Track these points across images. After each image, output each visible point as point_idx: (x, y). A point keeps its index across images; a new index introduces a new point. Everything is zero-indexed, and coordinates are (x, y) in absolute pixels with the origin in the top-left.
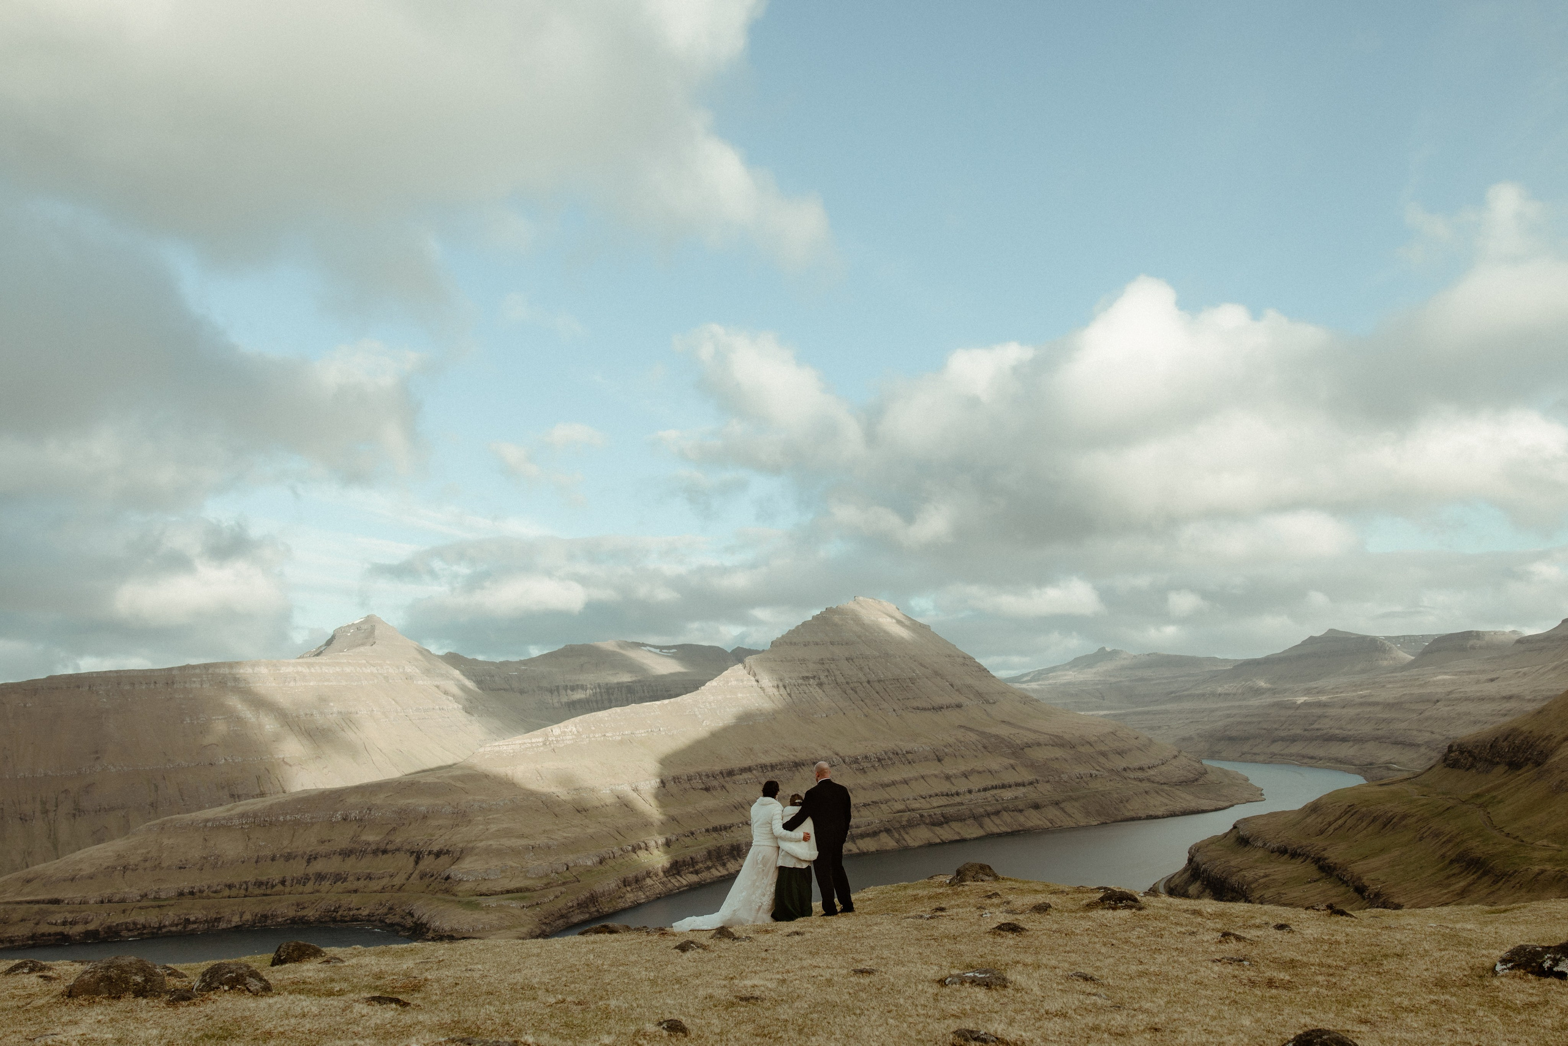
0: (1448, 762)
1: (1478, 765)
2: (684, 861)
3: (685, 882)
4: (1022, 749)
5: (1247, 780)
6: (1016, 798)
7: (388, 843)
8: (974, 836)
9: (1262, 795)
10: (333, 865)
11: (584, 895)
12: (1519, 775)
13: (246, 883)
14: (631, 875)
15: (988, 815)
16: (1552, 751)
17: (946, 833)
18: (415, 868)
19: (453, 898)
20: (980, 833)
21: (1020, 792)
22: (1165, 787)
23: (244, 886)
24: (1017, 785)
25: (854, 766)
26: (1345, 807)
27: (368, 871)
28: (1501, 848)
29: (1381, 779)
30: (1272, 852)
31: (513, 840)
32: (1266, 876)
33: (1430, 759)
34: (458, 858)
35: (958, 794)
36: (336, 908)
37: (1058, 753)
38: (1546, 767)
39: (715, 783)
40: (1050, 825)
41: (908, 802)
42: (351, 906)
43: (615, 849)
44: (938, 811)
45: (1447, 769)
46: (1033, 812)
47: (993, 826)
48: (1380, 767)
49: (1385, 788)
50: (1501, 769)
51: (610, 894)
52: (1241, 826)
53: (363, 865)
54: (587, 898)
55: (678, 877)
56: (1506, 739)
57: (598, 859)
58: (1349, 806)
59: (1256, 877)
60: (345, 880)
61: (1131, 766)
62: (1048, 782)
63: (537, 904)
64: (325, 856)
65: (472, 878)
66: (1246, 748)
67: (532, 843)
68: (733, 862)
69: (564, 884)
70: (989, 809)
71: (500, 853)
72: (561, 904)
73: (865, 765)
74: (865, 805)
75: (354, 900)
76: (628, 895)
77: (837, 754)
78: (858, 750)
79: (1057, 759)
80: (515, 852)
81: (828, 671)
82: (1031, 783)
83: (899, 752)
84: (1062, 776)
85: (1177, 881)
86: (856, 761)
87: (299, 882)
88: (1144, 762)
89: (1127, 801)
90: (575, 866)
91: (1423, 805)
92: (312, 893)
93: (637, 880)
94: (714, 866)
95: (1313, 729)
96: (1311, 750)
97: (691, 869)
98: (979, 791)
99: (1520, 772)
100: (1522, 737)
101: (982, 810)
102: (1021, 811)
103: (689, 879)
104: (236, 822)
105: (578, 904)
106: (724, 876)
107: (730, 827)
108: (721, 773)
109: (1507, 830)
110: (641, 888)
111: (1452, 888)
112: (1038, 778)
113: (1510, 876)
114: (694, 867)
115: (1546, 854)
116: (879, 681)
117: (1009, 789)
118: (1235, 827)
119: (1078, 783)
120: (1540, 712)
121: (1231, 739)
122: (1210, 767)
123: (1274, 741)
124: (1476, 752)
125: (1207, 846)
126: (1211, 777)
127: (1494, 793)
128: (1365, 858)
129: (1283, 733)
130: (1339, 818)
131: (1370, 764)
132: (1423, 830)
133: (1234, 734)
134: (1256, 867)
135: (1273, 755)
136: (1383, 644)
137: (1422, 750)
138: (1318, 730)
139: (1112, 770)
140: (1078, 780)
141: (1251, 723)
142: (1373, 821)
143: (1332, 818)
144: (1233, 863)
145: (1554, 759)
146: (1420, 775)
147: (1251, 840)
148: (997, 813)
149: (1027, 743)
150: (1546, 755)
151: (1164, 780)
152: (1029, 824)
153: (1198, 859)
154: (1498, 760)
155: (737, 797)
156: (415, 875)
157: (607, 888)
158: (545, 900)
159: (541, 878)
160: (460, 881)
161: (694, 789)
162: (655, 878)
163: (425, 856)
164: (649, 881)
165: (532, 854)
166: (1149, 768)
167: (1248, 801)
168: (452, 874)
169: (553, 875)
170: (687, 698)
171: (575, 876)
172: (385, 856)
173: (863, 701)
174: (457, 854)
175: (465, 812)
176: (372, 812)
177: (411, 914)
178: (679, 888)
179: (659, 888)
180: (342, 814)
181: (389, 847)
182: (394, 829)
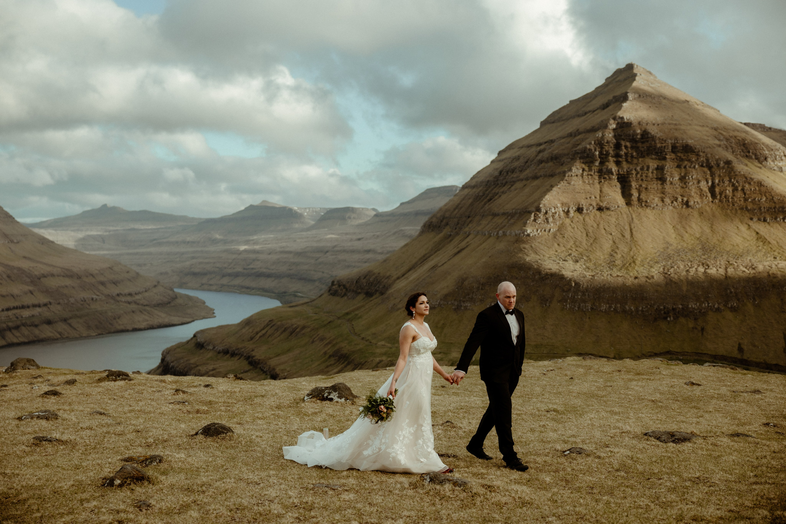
0: (331, 292)
1: (349, 294)
4: (39, 279)
5: (204, 302)
6: (33, 316)
9: (214, 313)
12: (371, 301)
15: (10, 329)
16: (390, 286)
21: (37, 311)
22: (147, 308)
24: (34, 306)
26: (266, 322)
28: (358, 347)
29: (291, 303)
30: (219, 353)
33: (321, 290)
37: (68, 282)
38: (386, 296)
40: (59, 336)
45: (331, 296)
46: (46, 326)
47: (12, 337)
48: (290, 295)
49: (293, 309)
50: (361, 296)
52: (199, 335)
56: (365, 278)
58: (270, 321)
59: (208, 370)
61: (122, 292)
62: (59, 304)
66: (204, 280)
70: (10, 324)
79: (67, 286)
82: (45, 305)
84: (70, 299)
88: (133, 290)
89: (119, 318)
91: (315, 320)
95: (249, 269)
96: (247, 282)
99: (371, 299)
100: (374, 277)
101: (4, 326)
102: (36, 326)
109: (363, 336)
112: (51, 301)
113: (363, 365)
115: (383, 350)
117: (28, 309)
118: (195, 336)
119: (82, 305)
120: (385, 261)
121: (195, 274)
122: (179, 293)
123: (224, 276)
124: (348, 285)
125: (175, 349)
126: (180, 301)
127: (356, 312)
128: (278, 355)
129: (230, 271)
130: (263, 329)
131: (285, 292)
132: (315, 336)
133: (197, 270)
134: (208, 364)
135: (223, 285)
136: (296, 213)
137: (317, 284)
138: (252, 269)
139: (109, 295)
140: (82, 303)
141: (208, 263)
142: (284, 331)
143: (258, 329)
144: (192, 361)
145: (391, 291)
146: (314, 300)
147: (205, 344)
148: (17, 328)
149: (43, 274)
150: (386, 288)
151: (146, 303)
152: (43, 336)
153: (168, 358)
154: (360, 291)
166: (136, 294)
167: (204, 317)
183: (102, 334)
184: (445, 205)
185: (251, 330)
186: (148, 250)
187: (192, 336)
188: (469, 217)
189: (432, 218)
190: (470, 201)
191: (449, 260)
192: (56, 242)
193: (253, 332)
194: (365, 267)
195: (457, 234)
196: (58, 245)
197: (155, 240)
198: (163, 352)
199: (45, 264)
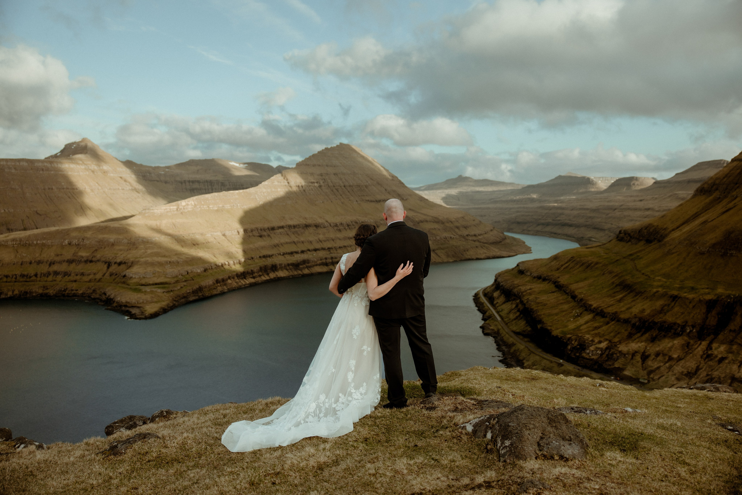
0: (619, 238)
1: (633, 240)
2: (248, 272)
3: (248, 282)
4: (418, 223)
5: (524, 243)
7: (92, 258)
9: (531, 250)
10: (64, 267)
11: (196, 287)
12: (650, 246)
13: (16, 275)
14: (220, 278)
16: (667, 235)
18: (107, 270)
19: (127, 286)
22: (486, 245)
23: (14, 277)
25: (336, 228)
26: (569, 258)
27: (82, 271)
28: (639, 280)
29: (587, 245)
30: (534, 278)
31: (160, 258)
32: (530, 289)
33: (610, 237)
34: (130, 266)
36: (64, 289)
37: (436, 226)
38: (663, 243)
39: (265, 233)
42: (73, 288)
43: (213, 265)
45: (618, 242)
48: (586, 240)
49: (588, 250)
50: (642, 243)
51: (209, 287)
52: (520, 265)
53: (80, 268)
54: (197, 289)
55: (245, 280)
56: (646, 229)
57: (203, 269)
58: (572, 257)
59: (526, 289)
60: (70, 275)
61: (470, 234)
63: (171, 291)
64: (59, 263)
65: (137, 277)
66: (525, 227)
67: (169, 260)
68: (273, 273)
69: (185, 281)
71: (152, 264)
72: (184, 291)
73: (341, 227)
74: (340, 247)
75: (74, 286)
76: (219, 288)
77: (327, 221)
78: (337, 220)
79: (435, 229)
80: (160, 264)
81: (324, 180)
83: (358, 222)
84: (437, 237)
85: (489, 290)
86: (336, 225)
87: (44, 275)
88: (477, 232)
89: (467, 251)
90: (192, 272)
91: (605, 258)
92: (52, 281)
93: (223, 280)
94: (263, 275)
95: (557, 220)
96: (555, 230)
97: (251, 276)
99: (650, 245)
100: (653, 228)
103: (249, 280)
104: (10, 243)
105: (193, 291)
106: (267, 280)
107: (272, 256)
108: (268, 228)
109: (643, 272)
110: (225, 285)
111: (615, 298)
114: (252, 275)
115: (660, 283)
116: (350, 186)
118: (518, 265)
119: (444, 241)
120: (663, 217)
121: (518, 223)
122: (508, 236)
123: (538, 225)
124: (632, 234)
125: (504, 274)
126: (508, 241)
127: (639, 254)
128: (577, 282)
129: (542, 221)
130: (567, 263)
131: (582, 238)
132: (605, 270)
133: (520, 220)
134: (526, 285)
135: (538, 231)
136: (593, 181)
137: (607, 232)
138: (559, 220)
139: (461, 235)
140: (444, 240)
141: (528, 215)
142: (582, 265)
143: (563, 263)
144: (516, 282)
145: (667, 239)
146: (605, 244)
147: (525, 271)
149: (421, 220)
150: (663, 237)
151: (485, 242)
153: (499, 280)
154: (641, 238)
155: (276, 241)
156: (107, 274)
157: (207, 284)
158: (176, 289)
159: (174, 278)
160: (131, 278)
161: (254, 236)
162: (232, 280)
163: (113, 265)
164: (229, 281)
165: (169, 265)
166: (479, 235)
167: (524, 253)
168: (127, 274)
169: (180, 276)
170: (252, 190)
171: (191, 277)
172: (91, 264)
173: (341, 195)
174: (130, 264)
175: (134, 243)
176: (85, 241)
177: (105, 294)
178: (244, 285)
179: (235, 285)
180: (68, 242)
181: (94, 259)
182: (96, 250)
183: (457, 261)
184: (716, 175)
185: (557, 263)
186: (487, 206)
187: (516, 265)
188: (736, 184)
189: (704, 184)
190: (738, 171)
191: (718, 217)
192: (429, 200)
193: (559, 264)
194: (647, 221)
195: (726, 197)
196: (431, 202)
197: (492, 199)
198: (496, 275)
199: (422, 214)
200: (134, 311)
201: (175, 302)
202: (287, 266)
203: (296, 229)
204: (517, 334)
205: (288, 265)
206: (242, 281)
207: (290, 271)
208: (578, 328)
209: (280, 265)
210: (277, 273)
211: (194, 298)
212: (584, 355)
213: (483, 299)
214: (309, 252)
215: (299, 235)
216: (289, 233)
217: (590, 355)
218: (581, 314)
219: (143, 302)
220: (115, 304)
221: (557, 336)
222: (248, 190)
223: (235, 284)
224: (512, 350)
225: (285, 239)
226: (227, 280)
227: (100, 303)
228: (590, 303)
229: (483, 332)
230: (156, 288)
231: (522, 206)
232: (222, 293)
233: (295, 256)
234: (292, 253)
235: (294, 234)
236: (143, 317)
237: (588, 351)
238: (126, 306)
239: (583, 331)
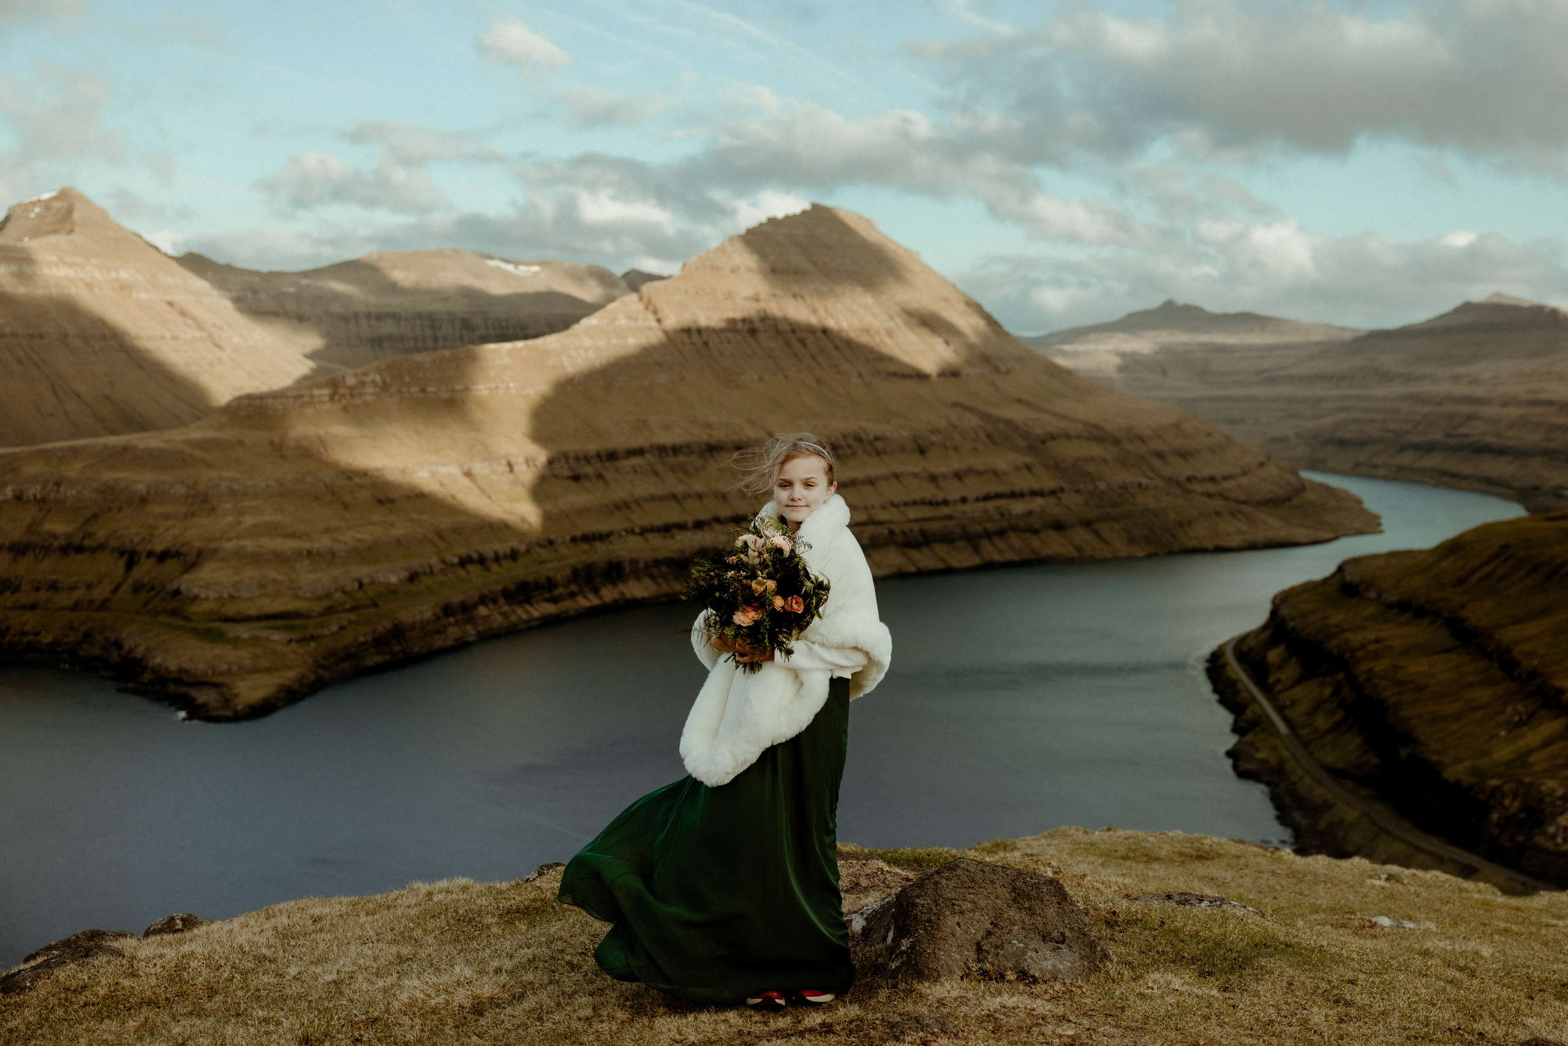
2: (536, 583)
3: (536, 614)
4: (1043, 442)
5: (1359, 502)
6: (1030, 513)
7: (84, 538)
8: (966, 564)
9: (1379, 525)
11: (385, 626)
14: (456, 599)
15: (988, 535)
17: (925, 559)
18: (126, 576)
19: (183, 623)
20: (972, 560)
21: (1038, 503)
22: (1245, 508)
24: (1034, 494)
26: (1496, 550)
27: (53, 577)
29: (1549, 511)
30: (1390, 607)
31: (279, 541)
32: (1378, 641)
34: (193, 565)
35: (946, 503)
37: (1095, 450)
39: (588, 470)
40: (1076, 553)
41: (873, 511)
42: (28, 628)
43: (434, 561)
44: (916, 527)
46: (1052, 534)
47: (992, 551)
48: (1548, 494)
49: (1554, 524)
51: (422, 627)
52: (1348, 569)
53: (46, 568)
54: (388, 632)
55: (528, 607)
57: (407, 574)
58: (1503, 547)
59: (1365, 641)
60: (16, 589)
61: (1198, 475)
62: (1077, 491)
63: (313, 637)
66: (1363, 457)
67: (307, 545)
68: (610, 587)
69: (354, 609)
70: (990, 526)
71: (257, 559)
72: (348, 638)
75: (30, 620)
76: (451, 630)
79: (1092, 459)
80: (281, 559)
81: (765, 312)
82: (1053, 493)
83: (864, 437)
84: (1099, 484)
85: (1252, 642)
88: (1217, 468)
89: (1189, 524)
90: (372, 582)
93: (466, 608)
94: (581, 592)
95: (1457, 435)
96: (1453, 464)
97: (547, 595)
98: (977, 500)
101: (979, 528)
102: (1035, 532)
103: (541, 609)
105: (375, 640)
106: (594, 608)
107: (608, 536)
108: (598, 455)
110: (470, 620)
112: (1064, 485)
114: (550, 591)
116: (841, 331)
117: (1021, 500)
118: (1340, 569)
119: (1120, 495)
121: (1343, 443)
122: (1311, 482)
123: (1403, 449)
125: (1298, 594)
126: (1310, 496)
128: (1518, 621)
129: (1416, 439)
130: (1488, 562)
131: (1536, 488)
133: (1347, 435)
134: (1365, 628)
135: (1400, 468)
138: (1466, 435)
139: (1171, 479)
140: (1120, 492)
141: (1372, 421)
142: (1534, 569)
143: (1476, 563)
144: (1334, 620)
147: (1361, 588)
148: (1001, 533)
149: (1050, 434)
151: (1242, 497)
152: (1046, 551)
153: (1284, 611)
155: (620, 492)
156: (126, 587)
157: (418, 618)
158: (325, 632)
159: (319, 599)
160: (195, 598)
161: (556, 477)
162: (492, 606)
163: (143, 559)
164: (483, 611)
165: (306, 562)
166: (1224, 478)
167: (1360, 532)
168: (183, 588)
169: (338, 596)
170: (551, 341)
171: (371, 599)
172: (80, 557)
173: (814, 358)
174: (191, 558)
175: (206, 495)
176: (62, 489)
177: (118, 645)
178: (527, 622)
179: (498, 620)
180: (14, 491)
181: (87, 543)
182: (95, 516)
183: (1157, 554)
185: (1459, 564)
186: (1248, 392)
187: (1334, 569)
193: (1463, 568)
197: (1263, 371)
198: (1276, 598)
199: (1055, 414)
200: (202, 696)
201: (321, 672)
202: (653, 568)
203: (682, 458)
204: (1336, 774)
205: (657, 563)
206: (520, 611)
207: (661, 581)
208: (1521, 759)
209: (634, 562)
210: (622, 587)
211: (378, 659)
212: (1540, 840)
213: (1236, 670)
214: (717, 527)
215: (687, 473)
216: (659, 468)
217: (1559, 840)
218: (1531, 716)
219: (229, 671)
220: (147, 677)
221: (1457, 783)
222: (539, 342)
223: (500, 618)
224: (1322, 824)
225: (645, 487)
226: (475, 606)
227: (103, 672)
228: (1558, 683)
229: (1235, 767)
230: (267, 628)
231: (1353, 392)
232: (461, 646)
233: (678, 537)
234: (666, 529)
235: (673, 470)
236: (229, 713)
237: (1551, 829)
238: (179, 681)
239: (1538, 769)
